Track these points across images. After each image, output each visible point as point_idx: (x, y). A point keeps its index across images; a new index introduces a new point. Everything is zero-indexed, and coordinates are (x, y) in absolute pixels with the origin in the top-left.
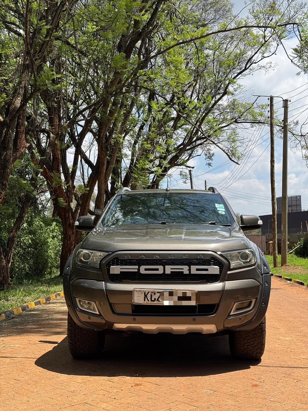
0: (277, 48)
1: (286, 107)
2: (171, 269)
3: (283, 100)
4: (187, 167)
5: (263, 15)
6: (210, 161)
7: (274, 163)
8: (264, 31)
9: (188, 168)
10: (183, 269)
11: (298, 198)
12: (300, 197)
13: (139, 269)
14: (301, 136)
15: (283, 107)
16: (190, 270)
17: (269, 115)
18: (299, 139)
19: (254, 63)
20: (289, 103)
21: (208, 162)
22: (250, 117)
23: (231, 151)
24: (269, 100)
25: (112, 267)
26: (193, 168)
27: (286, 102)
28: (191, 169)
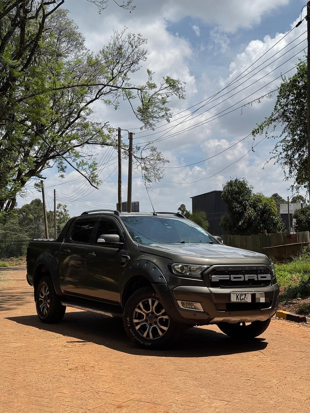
0: (122, 84)
1: (131, 139)
2: (248, 277)
3: (129, 133)
4: (39, 177)
5: (112, 56)
6: (63, 173)
7: (121, 183)
8: (112, 70)
9: (40, 179)
10: (254, 277)
11: (137, 204)
12: (138, 203)
13: (230, 278)
14: (141, 159)
15: (129, 138)
16: (257, 278)
17: (117, 138)
18: (140, 161)
19: (103, 94)
20: (133, 135)
21: (60, 174)
22: (100, 140)
23: (92, 178)
24: (118, 131)
25: (213, 277)
26: (45, 178)
27: (131, 134)
28: (43, 180)
